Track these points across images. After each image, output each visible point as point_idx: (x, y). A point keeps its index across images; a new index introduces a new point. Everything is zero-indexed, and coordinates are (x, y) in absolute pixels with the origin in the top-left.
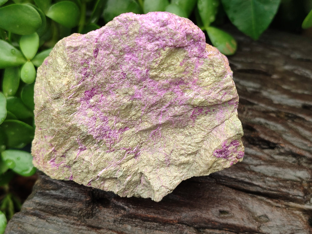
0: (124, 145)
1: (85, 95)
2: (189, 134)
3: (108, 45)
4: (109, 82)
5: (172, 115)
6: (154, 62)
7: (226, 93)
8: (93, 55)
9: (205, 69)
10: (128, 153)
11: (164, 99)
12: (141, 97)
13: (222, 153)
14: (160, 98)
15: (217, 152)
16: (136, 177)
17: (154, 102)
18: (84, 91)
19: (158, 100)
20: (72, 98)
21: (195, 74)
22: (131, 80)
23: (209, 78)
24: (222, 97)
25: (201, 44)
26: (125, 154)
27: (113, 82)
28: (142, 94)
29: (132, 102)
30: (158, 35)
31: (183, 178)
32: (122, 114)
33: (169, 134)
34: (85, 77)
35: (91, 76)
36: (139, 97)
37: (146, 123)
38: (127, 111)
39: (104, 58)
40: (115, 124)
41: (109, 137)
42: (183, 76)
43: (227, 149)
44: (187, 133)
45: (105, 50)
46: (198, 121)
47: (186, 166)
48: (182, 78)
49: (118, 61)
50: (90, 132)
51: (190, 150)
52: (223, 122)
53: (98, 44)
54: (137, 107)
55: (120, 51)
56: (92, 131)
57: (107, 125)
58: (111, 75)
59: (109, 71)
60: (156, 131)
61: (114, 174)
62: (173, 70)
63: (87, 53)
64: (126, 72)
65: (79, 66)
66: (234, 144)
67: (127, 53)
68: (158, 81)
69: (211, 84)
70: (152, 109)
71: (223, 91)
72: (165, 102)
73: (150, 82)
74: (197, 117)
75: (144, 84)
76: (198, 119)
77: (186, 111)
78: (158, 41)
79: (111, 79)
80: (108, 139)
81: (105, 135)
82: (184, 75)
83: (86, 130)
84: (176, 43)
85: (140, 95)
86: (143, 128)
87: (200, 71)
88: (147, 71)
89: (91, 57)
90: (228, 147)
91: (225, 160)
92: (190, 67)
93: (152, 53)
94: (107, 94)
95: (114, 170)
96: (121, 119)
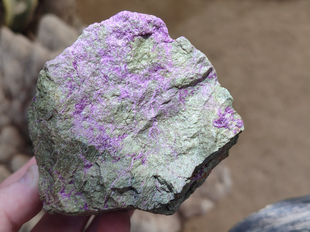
0: (128, 152)
1: (76, 108)
2: (184, 119)
3: (84, 54)
4: (95, 89)
5: (161, 103)
6: (129, 55)
7: (201, 67)
8: (73, 68)
9: (175, 50)
10: (135, 159)
11: (149, 88)
12: (128, 95)
13: (221, 123)
14: (145, 89)
15: (217, 123)
16: (150, 182)
17: (141, 95)
18: (75, 104)
19: (144, 91)
20: (64, 112)
21: (168, 57)
22: (114, 81)
23: (181, 58)
24: (200, 71)
25: (163, 29)
26: (131, 161)
27: (98, 88)
28: (128, 91)
29: (121, 102)
30: (124, 29)
31: (195, 164)
32: (116, 120)
33: (167, 127)
34: (72, 89)
35: (77, 88)
36: (126, 95)
37: (141, 122)
38: (120, 115)
39: (84, 68)
40: (112, 131)
41: (110, 146)
42: (159, 61)
43: (224, 117)
44: (183, 118)
45: (83, 60)
46: (188, 102)
47: (193, 151)
48: (158, 63)
49: (97, 67)
50: (90, 143)
51: (192, 132)
52: (210, 96)
53: (75, 56)
54: (127, 108)
55: (96, 56)
56: (92, 141)
57: (105, 134)
58: (95, 82)
59: (92, 78)
60: (153, 129)
61: (127, 183)
62: (147, 59)
63: (68, 67)
64: (107, 74)
65: (63, 81)
66: (228, 111)
67: (103, 57)
68: (138, 73)
69: (185, 61)
70: (142, 104)
71: (198, 65)
72: (152, 92)
73: (131, 77)
74: (186, 99)
75: (127, 81)
76: (187, 101)
77: (173, 94)
78: (126, 35)
79: (96, 85)
80: (110, 148)
81: (105, 144)
82: (158, 59)
83: (86, 141)
84: (141, 30)
85: (127, 93)
86: (141, 128)
87: (171, 54)
88: (125, 66)
89: (72, 70)
90: (223, 115)
91: (227, 129)
92: (162, 52)
93: (125, 48)
94: (96, 102)
95: (126, 178)
96: (116, 125)
